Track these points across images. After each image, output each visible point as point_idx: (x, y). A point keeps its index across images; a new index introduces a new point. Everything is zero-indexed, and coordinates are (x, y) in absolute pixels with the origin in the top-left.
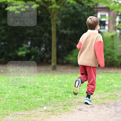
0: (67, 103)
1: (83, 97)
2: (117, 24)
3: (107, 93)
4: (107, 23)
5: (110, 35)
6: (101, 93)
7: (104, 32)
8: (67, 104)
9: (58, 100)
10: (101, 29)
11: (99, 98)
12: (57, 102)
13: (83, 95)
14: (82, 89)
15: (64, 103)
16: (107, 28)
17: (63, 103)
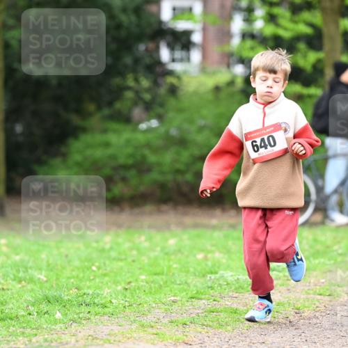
0: (46, 340)
1: (106, 317)
2: (236, 41)
3: (195, 302)
4: (197, 38)
5: (210, 82)
6: (174, 302)
7: (185, 72)
8: (47, 344)
9: (12, 329)
10: (173, 60)
11: (166, 321)
12: (10, 339)
13: (106, 310)
14: (100, 288)
15: (34, 340)
16: (196, 56)
17: (30, 341)
